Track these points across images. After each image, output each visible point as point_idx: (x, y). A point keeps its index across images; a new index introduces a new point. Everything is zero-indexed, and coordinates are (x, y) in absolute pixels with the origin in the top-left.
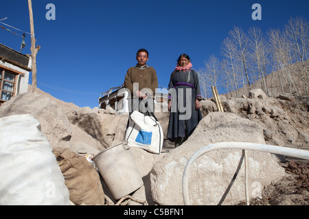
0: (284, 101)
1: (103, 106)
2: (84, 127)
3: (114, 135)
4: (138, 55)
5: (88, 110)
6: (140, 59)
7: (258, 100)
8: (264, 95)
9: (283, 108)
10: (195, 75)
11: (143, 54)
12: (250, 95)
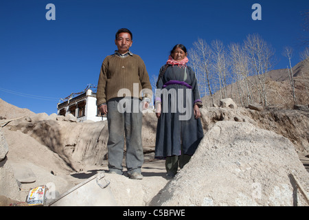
0: (253, 111)
1: (62, 113)
2: (40, 136)
3: (75, 145)
4: (117, 38)
5: (44, 117)
6: (120, 43)
7: (230, 109)
8: (235, 105)
9: (253, 118)
10: (192, 73)
11: (125, 35)
12: (221, 104)
